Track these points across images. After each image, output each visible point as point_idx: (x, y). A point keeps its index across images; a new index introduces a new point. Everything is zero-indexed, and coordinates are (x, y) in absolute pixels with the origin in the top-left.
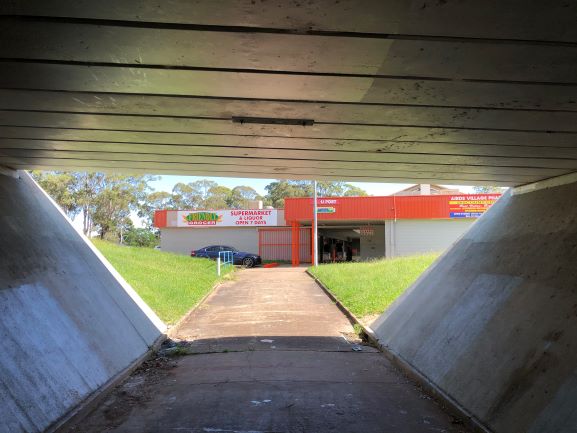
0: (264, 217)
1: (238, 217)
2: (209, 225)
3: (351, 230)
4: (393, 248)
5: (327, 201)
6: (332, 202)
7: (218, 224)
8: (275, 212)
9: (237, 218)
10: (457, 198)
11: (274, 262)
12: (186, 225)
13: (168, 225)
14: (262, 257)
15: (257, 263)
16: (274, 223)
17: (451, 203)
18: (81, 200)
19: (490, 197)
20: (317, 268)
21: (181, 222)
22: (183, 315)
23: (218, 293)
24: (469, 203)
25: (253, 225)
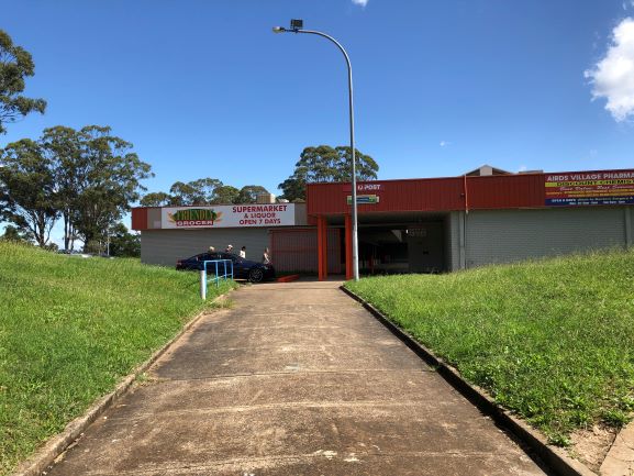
0: (279, 214)
1: (243, 214)
2: (204, 225)
3: (388, 230)
4: (462, 251)
5: (367, 187)
6: (375, 187)
7: (216, 225)
8: (291, 207)
9: (241, 216)
10: (556, 178)
11: (291, 273)
12: (173, 226)
13: (149, 227)
14: (276, 267)
15: (268, 275)
16: (292, 222)
17: (547, 185)
18: (59, 202)
19: (605, 176)
20: (361, 284)
21: (167, 222)
22: (82, 416)
23: (192, 338)
24: (574, 184)
25: (263, 224)
